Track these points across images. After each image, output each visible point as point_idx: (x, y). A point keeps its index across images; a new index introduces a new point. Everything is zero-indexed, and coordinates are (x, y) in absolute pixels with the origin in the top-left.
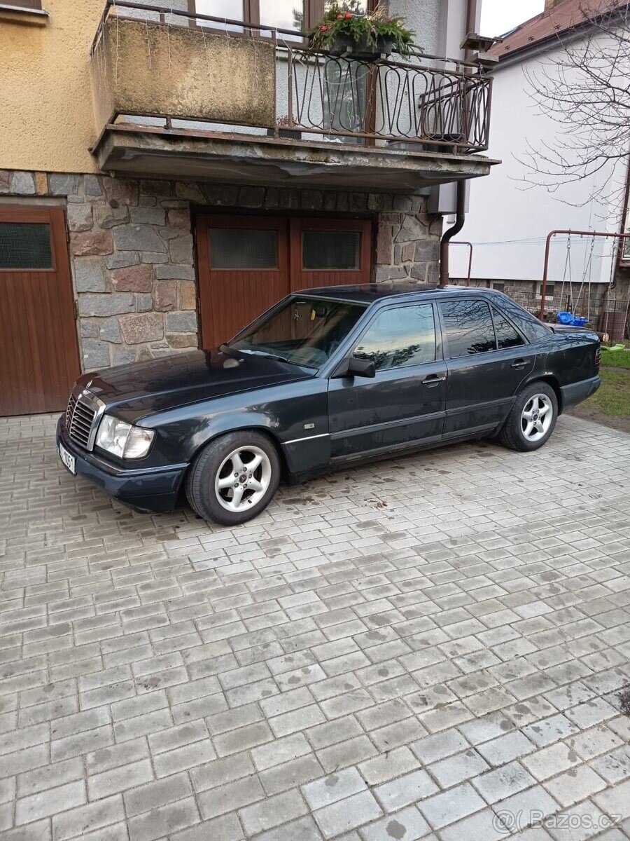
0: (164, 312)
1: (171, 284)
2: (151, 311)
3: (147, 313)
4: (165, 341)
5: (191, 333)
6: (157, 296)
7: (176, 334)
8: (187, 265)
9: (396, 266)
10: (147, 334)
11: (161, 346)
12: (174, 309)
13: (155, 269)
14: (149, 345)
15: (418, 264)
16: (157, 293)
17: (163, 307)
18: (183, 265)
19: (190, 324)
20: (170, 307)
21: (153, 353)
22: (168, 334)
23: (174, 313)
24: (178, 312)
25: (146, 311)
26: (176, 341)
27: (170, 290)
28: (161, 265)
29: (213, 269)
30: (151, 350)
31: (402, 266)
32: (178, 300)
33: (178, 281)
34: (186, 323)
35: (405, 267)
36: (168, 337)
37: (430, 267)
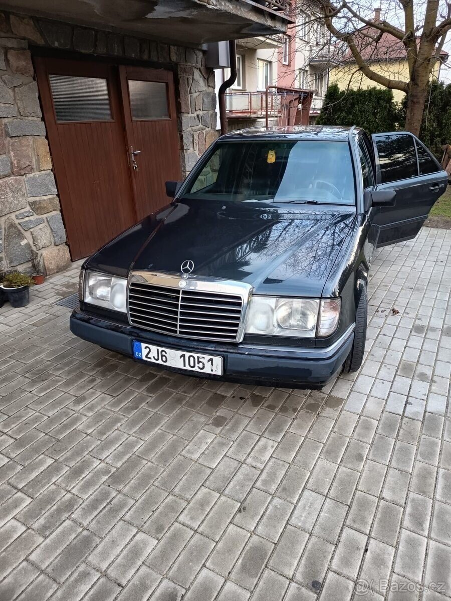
0: (23, 175)
1: (24, 141)
2: (9, 176)
3: (6, 179)
4: (28, 208)
5: (51, 196)
6: (13, 158)
7: (37, 199)
8: (36, 119)
9: (192, 115)
10: (11, 203)
11: (26, 215)
12: (31, 170)
13: (6, 125)
14: (13, 216)
15: (204, 112)
16: (12, 154)
17: (21, 169)
18: (33, 118)
19: (50, 186)
20: (28, 169)
21: (19, 224)
22: (31, 199)
23: (31, 175)
24: (36, 174)
25: (5, 176)
26: (40, 207)
27: (25, 148)
28: (10, 119)
29: (59, 122)
30: (17, 222)
31: (195, 115)
32: (34, 160)
33: (30, 137)
34: (46, 185)
35: (198, 116)
36: (32, 204)
37: (212, 115)
